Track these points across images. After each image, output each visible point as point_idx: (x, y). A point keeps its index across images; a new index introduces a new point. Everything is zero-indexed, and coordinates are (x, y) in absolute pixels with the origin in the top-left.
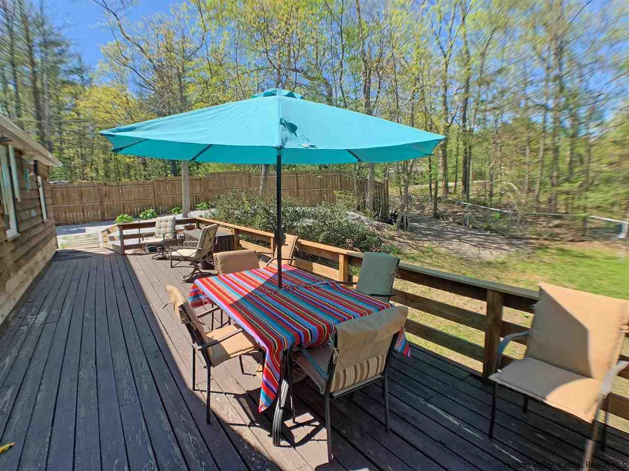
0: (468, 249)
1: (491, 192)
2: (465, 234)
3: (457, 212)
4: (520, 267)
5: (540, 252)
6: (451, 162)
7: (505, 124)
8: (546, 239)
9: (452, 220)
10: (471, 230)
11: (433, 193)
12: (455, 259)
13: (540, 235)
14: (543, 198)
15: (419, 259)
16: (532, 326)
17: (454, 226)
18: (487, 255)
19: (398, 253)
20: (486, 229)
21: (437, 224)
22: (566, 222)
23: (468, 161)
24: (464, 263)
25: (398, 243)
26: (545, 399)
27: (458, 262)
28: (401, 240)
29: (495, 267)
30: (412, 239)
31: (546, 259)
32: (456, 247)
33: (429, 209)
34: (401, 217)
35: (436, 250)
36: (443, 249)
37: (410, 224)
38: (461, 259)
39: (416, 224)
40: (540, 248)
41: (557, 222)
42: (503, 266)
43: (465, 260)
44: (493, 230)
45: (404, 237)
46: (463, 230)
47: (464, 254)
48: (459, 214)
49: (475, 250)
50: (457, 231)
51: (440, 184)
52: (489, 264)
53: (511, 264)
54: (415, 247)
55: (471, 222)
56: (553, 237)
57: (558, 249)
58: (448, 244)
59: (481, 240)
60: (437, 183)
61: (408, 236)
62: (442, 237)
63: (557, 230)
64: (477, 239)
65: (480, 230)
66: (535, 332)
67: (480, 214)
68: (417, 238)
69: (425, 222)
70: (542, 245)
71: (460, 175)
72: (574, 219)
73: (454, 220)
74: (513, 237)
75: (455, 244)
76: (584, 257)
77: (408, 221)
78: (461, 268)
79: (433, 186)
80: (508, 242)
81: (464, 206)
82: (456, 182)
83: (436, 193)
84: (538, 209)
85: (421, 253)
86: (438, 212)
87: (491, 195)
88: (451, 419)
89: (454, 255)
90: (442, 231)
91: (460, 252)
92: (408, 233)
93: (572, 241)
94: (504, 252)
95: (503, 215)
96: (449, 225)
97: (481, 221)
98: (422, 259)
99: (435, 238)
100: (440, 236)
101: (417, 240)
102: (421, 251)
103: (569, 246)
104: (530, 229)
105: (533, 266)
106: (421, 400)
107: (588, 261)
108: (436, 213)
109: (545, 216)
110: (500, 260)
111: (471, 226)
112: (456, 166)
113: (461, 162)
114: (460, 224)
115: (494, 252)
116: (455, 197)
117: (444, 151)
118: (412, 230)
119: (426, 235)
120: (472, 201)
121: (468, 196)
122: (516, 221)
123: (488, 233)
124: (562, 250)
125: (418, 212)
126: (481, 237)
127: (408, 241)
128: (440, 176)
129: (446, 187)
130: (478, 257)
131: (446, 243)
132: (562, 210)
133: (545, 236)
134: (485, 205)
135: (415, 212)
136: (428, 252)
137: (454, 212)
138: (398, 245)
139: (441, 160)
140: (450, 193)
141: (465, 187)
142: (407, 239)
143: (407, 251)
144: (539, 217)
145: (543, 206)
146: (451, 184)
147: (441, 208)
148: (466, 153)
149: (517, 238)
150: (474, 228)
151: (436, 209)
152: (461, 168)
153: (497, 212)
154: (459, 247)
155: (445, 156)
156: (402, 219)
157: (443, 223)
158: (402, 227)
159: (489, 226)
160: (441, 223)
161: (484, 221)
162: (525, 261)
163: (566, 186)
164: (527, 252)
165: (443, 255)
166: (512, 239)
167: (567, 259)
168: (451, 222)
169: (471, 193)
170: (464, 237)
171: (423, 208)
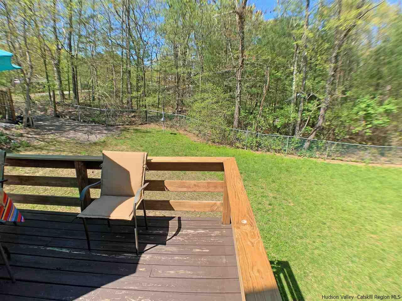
0: (81, 136)
1: (94, 97)
2: (78, 126)
3: (72, 112)
4: (114, 142)
5: (125, 132)
6: (64, 76)
7: (99, 53)
8: (128, 125)
9: (68, 118)
10: (82, 123)
11: (52, 99)
12: (73, 144)
13: (124, 122)
14: (125, 101)
15: (45, 148)
16: (102, 177)
17: (70, 122)
18: (93, 138)
19: (27, 146)
20: (92, 122)
21: (58, 121)
22: (137, 114)
23: (76, 76)
24: (79, 146)
25: (26, 138)
26: (110, 217)
27: (74, 146)
28: (29, 136)
29: (98, 145)
30: (38, 134)
31: (128, 136)
32: (72, 136)
33: (50, 111)
34: (26, 119)
35: (59, 139)
36: (64, 138)
37: (35, 123)
38: (77, 143)
39: (41, 122)
40: (124, 130)
41: (133, 114)
42: (104, 143)
43: (80, 144)
44: (96, 122)
45: (31, 133)
46: (76, 123)
47: (79, 140)
48: (73, 113)
49: (86, 136)
50: (73, 125)
51: (58, 92)
52: (95, 144)
53: (109, 142)
54: (41, 139)
55: (81, 119)
56: (131, 123)
57: (134, 130)
58: (67, 134)
59: (89, 129)
60: (54, 91)
61: (35, 132)
62: (62, 130)
63: (133, 119)
64: (86, 129)
65: (88, 123)
66: (104, 180)
67: (87, 112)
68: (43, 133)
69: (48, 120)
70: (126, 128)
71: (71, 86)
72: (141, 112)
73: (70, 117)
74: (109, 125)
75: (72, 134)
76: (147, 132)
77: (33, 121)
78: (77, 149)
79: (52, 94)
80: (106, 129)
81: (76, 108)
82: (69, 91)
83: (54, 99)
84: (122, 107)
85: (46, 144)
86: (57, 112)
87: (94, 99)
88: (64, 250)
89: (71, 141)
90: (61, 126)
91: (76, 138)
92: (35, 130)
93: (141, 124)
94: (104, 135)
95: (101, 112)
96: (67, 121)
97: (88, 117)
98: (48, 148)
99: (57, 132)
100: (60, 129)
101: (43, 134)
102: (46, 142)
103: (139, 127)
104: (118, 119)
105: (121, 141)
106: (42, 248)
107: (149, 134)
108: (57, 113)
109: (127, 111)
110: (102, 140)
111: (82, 121)
112: (68, 80)
113: (71, 77)
114: (74, 120)
115: (98, 136)
116: (70, 101)
117: (58, 68)
118: (38, 127)
119: (50, 130)
120: (82, 104)
121: (78, 101)
122: (110, 115)
123: (93, 124)
124: (136, 130)
125: (42, 113)
126: (89, 127)
127: (36, 136)
128: (57, 87)
129: (63, 95)
130: (88, 140)
131: (65, 134)
132: (135, 108)
133: (127, 123)
134: (90, 106)
135: (39, 113)
136: (52, 142)
137: (70, 112)
138: (27, 140)
139: (56, 75)
140: (66, 99)
141: (75, 94)
142: (35, 135)
143: (35, 143)
144: (123, 112)
145: (125, 105)
146: (66, 93)
147: (60, 109)
148: (74, 71)
149: (111, 126)
150: (84, 122)
151: (56, 110)
152: (71, 81)
153: (98, 110)
154: (74, 135)
155: (59, 72)
156: (28, 119)
157: (62, 120)
158: (29, 126)
159: (94, 120)
160: (61, 120)
161: (90, 117)
162: (116, 139)
163: (135, 94)
164: (117, 133)
165: (64, 142)
166: (108, 126)
167: (139, 134)
168: (68, 119)
169: (80, 99)
170: (77, 128)
171: (46, 110)
